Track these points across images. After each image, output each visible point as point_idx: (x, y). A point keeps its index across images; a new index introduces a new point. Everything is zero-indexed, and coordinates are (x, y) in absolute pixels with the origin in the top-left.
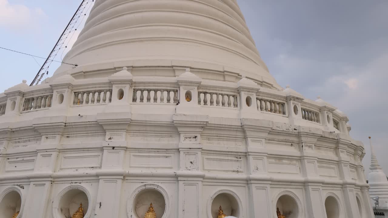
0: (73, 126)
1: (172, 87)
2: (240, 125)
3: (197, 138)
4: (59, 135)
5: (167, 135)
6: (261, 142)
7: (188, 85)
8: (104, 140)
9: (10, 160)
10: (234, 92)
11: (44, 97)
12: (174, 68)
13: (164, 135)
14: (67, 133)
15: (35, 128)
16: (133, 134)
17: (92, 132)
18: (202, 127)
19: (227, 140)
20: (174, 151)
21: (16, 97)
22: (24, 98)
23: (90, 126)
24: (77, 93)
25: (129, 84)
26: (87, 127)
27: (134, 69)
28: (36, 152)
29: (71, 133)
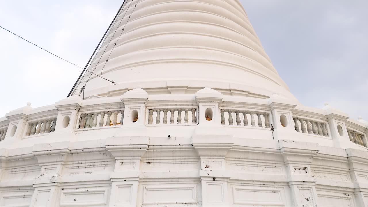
0: (158, 150)
1: (264, 110)
2: (347, 156)
3: (306, 170)
4: (140, 160)
5: (270, 165)
6: (365, 176)
7: (283, 109)
8: (200, 168)
9: (65, 191)
10: (324, 120)
11: (108, 113)
12: (232, 91)
13: (268, 164)
14: (148, 159)
15: (109, 150)
16: (231, 162)
17: (181, 158)
18: (312, 157)
19: (333, 173)
20: (283, 184)
21: (71, 111)
22: (80, 113)
23: (180, 151)
24: (152, 111)
25: (218, 102)
26: (176, 151)
27: (189, 89)
28: (110, 181)
29: (153, 158)
